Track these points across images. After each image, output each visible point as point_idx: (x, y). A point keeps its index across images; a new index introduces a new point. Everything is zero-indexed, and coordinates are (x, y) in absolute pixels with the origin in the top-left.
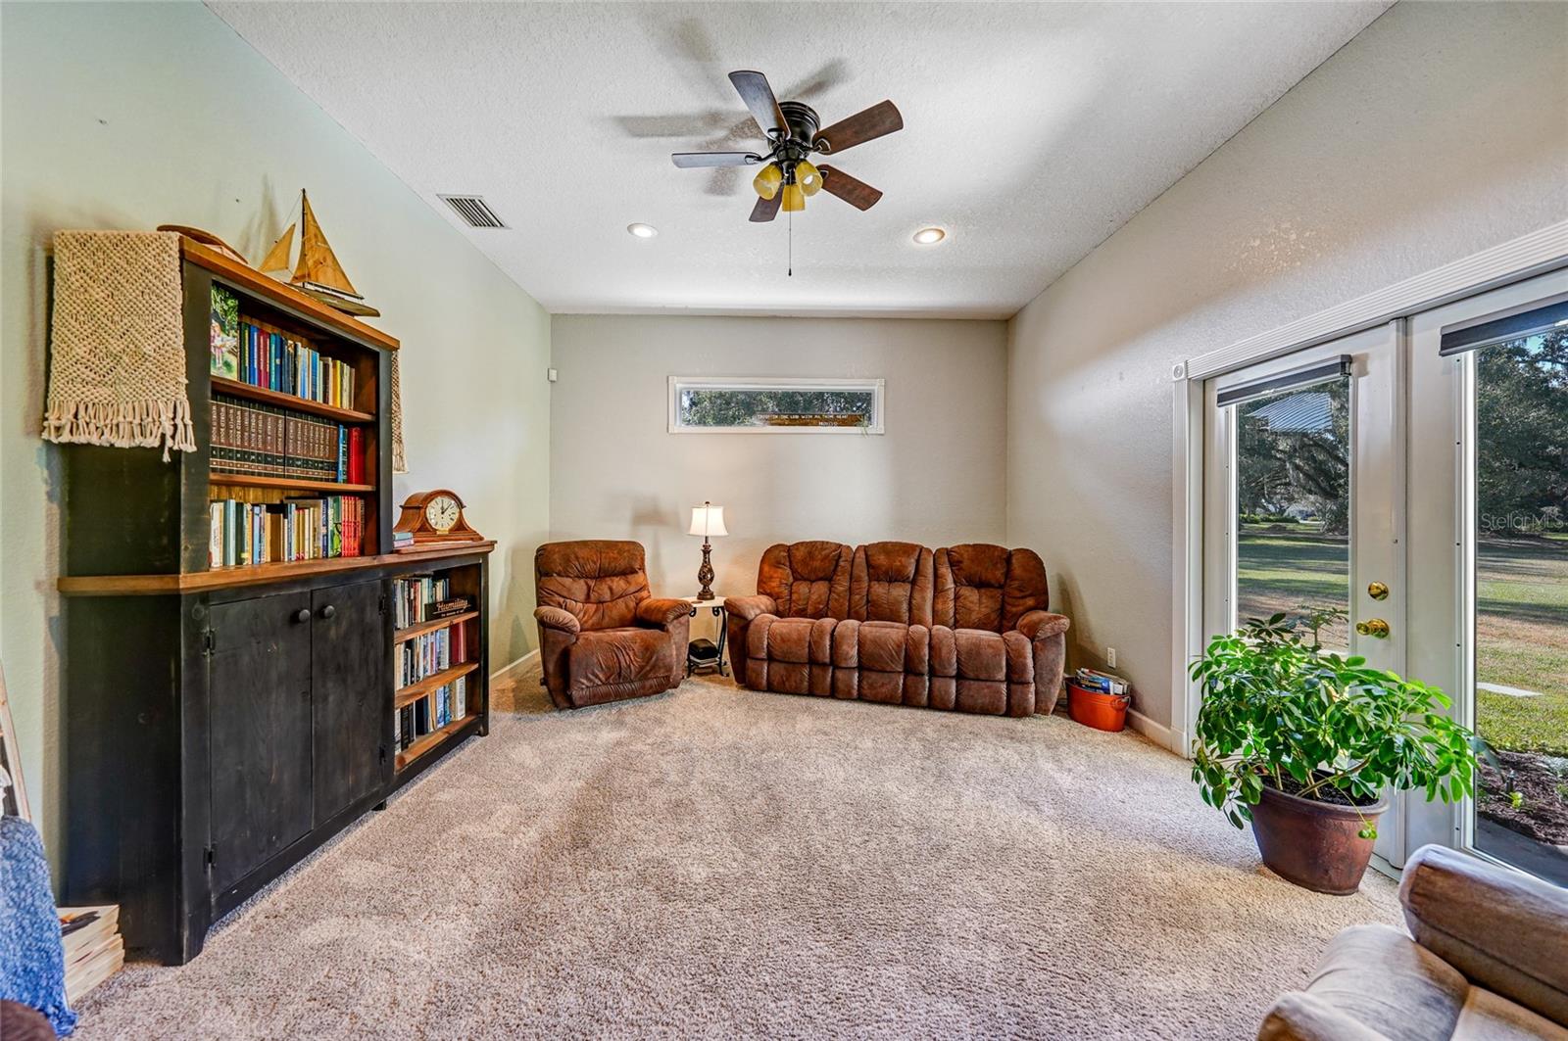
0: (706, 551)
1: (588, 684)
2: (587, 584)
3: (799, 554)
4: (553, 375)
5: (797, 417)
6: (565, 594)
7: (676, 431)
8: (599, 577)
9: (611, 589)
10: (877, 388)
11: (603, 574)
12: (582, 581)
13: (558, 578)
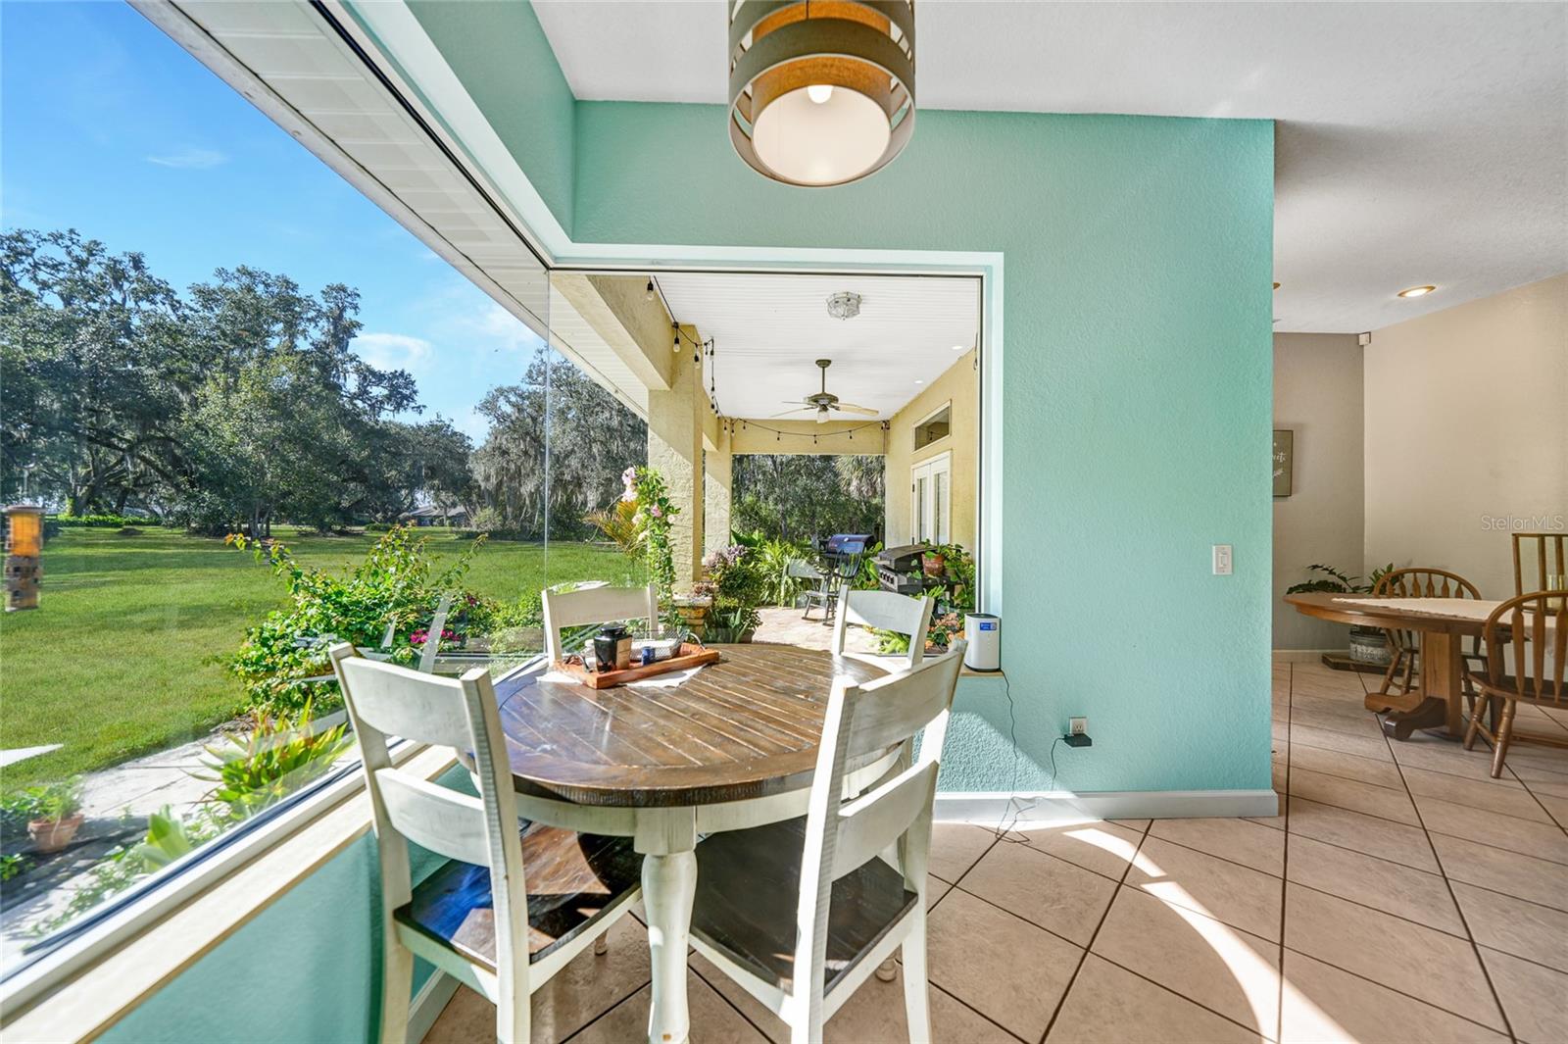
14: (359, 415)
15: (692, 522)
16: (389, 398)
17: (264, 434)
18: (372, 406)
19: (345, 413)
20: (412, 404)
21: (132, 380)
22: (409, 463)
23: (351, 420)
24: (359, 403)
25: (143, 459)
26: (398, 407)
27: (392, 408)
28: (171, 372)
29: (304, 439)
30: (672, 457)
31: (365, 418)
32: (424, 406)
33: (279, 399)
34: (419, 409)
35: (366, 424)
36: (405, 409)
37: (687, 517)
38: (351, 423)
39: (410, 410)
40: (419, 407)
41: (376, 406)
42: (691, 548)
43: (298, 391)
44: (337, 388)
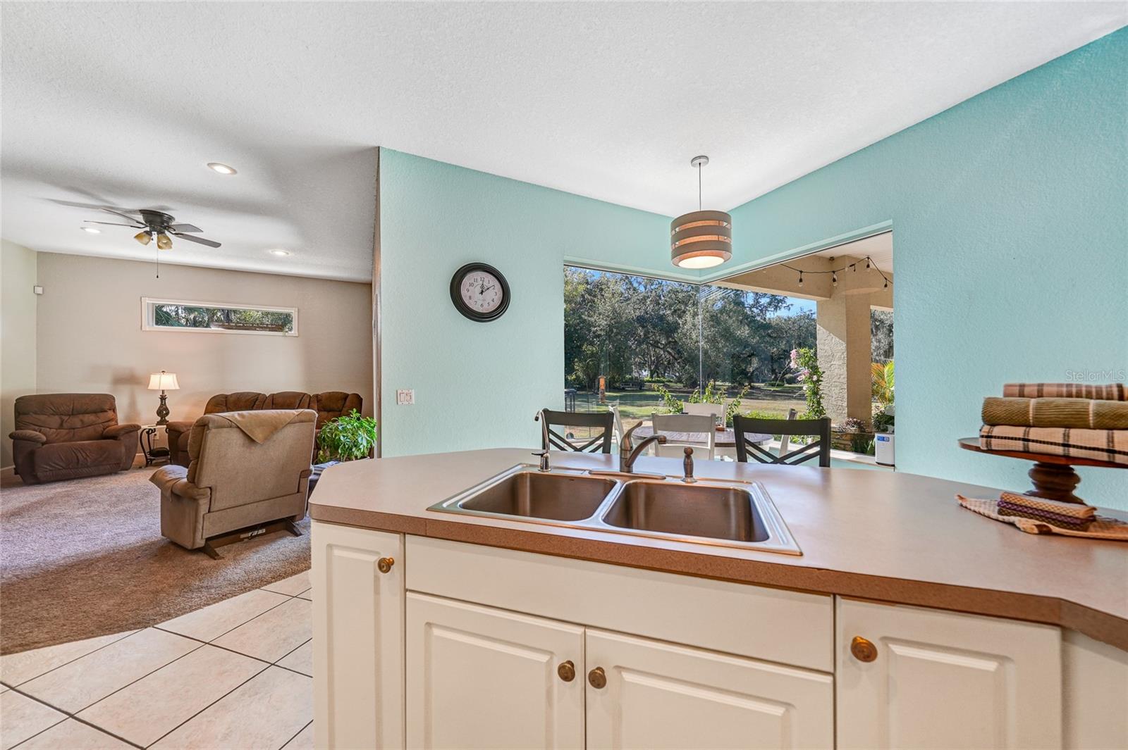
0: (163, 398)
1: (51, 469)
2: (61, 418)
3: (232, 399)
4: (39, 290)
5: (241, 325)
6: (40, 424)
7: (147, 329)
8: (72, 414)
9: (82, 421)
10: (293, 312)
11: (74, 413)
12: (57, 417)
13: (34, 416)
14: (754, 317)
15: (846, 380)
16: (770, 304)
17: (708, 335)
18: (761, 311)
19: (746, 316)
20: (785, 305)
21: (662, 318)
22: (784, 343)
23: (749, 320)
24: (754, 309)
25: (668, 352)
26: (776, 308)
27: (773, 309)
28: (675, 311)
29: (727, 335)
30: (832, 340)
31: (758, 318)
32: (792, 305)
33: (714, 316)
34: (788, 307)
35: (759, 321)
36: (780, 308)
37: (842, 377)
38: (750, 322)
39: (783, 309)
40: (788, 306)
41: (763, 310)
42: (846, 396)
43: (722, 310)
44: (743, 304)
